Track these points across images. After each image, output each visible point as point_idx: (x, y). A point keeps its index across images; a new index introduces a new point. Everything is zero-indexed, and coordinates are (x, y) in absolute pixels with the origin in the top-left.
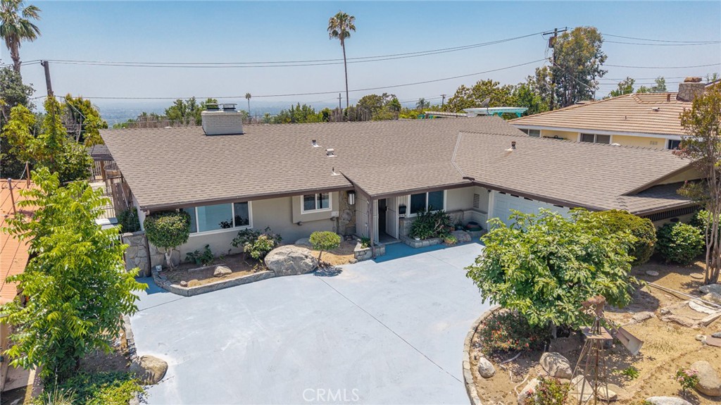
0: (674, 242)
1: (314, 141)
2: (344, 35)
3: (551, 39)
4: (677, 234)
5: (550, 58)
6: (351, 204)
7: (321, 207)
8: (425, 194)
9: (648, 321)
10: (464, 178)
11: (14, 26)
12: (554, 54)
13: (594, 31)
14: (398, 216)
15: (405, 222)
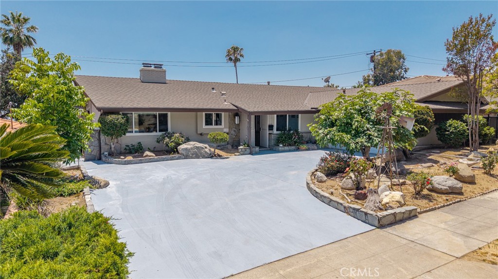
0: (448, 131)
1: (213, 89)
2: (236, 60)
3: (372, 57)
4: (450, 126)
5: (371, 69)
6: (237, 123)
7: (217, 125)
8: (286, 115)
9: (431, 168)
10: (312, 108)
11: (20, 37)
12: (375, 65)
13: (400, 52)
14: (268, 132)
15: (273, 136)
